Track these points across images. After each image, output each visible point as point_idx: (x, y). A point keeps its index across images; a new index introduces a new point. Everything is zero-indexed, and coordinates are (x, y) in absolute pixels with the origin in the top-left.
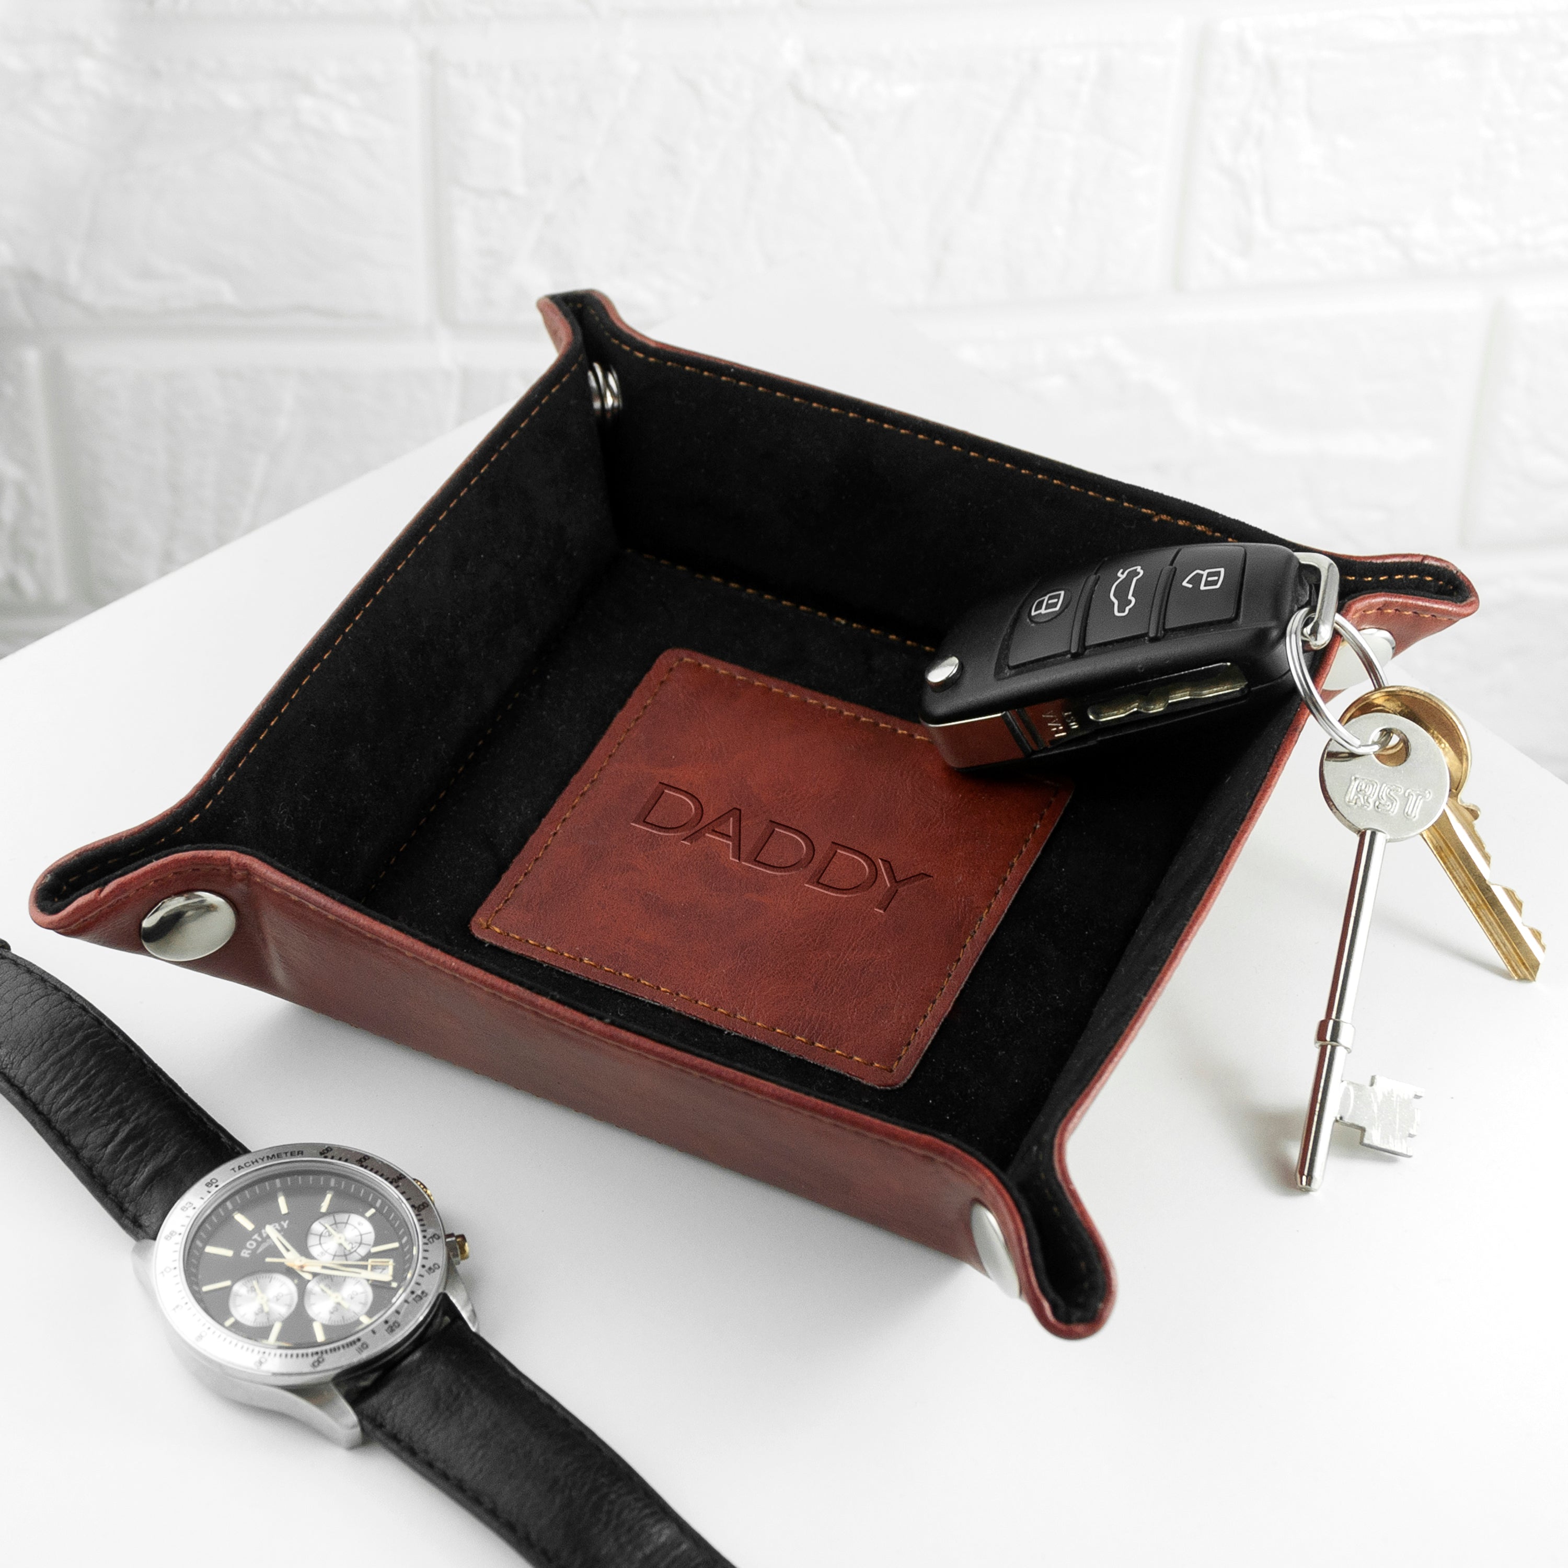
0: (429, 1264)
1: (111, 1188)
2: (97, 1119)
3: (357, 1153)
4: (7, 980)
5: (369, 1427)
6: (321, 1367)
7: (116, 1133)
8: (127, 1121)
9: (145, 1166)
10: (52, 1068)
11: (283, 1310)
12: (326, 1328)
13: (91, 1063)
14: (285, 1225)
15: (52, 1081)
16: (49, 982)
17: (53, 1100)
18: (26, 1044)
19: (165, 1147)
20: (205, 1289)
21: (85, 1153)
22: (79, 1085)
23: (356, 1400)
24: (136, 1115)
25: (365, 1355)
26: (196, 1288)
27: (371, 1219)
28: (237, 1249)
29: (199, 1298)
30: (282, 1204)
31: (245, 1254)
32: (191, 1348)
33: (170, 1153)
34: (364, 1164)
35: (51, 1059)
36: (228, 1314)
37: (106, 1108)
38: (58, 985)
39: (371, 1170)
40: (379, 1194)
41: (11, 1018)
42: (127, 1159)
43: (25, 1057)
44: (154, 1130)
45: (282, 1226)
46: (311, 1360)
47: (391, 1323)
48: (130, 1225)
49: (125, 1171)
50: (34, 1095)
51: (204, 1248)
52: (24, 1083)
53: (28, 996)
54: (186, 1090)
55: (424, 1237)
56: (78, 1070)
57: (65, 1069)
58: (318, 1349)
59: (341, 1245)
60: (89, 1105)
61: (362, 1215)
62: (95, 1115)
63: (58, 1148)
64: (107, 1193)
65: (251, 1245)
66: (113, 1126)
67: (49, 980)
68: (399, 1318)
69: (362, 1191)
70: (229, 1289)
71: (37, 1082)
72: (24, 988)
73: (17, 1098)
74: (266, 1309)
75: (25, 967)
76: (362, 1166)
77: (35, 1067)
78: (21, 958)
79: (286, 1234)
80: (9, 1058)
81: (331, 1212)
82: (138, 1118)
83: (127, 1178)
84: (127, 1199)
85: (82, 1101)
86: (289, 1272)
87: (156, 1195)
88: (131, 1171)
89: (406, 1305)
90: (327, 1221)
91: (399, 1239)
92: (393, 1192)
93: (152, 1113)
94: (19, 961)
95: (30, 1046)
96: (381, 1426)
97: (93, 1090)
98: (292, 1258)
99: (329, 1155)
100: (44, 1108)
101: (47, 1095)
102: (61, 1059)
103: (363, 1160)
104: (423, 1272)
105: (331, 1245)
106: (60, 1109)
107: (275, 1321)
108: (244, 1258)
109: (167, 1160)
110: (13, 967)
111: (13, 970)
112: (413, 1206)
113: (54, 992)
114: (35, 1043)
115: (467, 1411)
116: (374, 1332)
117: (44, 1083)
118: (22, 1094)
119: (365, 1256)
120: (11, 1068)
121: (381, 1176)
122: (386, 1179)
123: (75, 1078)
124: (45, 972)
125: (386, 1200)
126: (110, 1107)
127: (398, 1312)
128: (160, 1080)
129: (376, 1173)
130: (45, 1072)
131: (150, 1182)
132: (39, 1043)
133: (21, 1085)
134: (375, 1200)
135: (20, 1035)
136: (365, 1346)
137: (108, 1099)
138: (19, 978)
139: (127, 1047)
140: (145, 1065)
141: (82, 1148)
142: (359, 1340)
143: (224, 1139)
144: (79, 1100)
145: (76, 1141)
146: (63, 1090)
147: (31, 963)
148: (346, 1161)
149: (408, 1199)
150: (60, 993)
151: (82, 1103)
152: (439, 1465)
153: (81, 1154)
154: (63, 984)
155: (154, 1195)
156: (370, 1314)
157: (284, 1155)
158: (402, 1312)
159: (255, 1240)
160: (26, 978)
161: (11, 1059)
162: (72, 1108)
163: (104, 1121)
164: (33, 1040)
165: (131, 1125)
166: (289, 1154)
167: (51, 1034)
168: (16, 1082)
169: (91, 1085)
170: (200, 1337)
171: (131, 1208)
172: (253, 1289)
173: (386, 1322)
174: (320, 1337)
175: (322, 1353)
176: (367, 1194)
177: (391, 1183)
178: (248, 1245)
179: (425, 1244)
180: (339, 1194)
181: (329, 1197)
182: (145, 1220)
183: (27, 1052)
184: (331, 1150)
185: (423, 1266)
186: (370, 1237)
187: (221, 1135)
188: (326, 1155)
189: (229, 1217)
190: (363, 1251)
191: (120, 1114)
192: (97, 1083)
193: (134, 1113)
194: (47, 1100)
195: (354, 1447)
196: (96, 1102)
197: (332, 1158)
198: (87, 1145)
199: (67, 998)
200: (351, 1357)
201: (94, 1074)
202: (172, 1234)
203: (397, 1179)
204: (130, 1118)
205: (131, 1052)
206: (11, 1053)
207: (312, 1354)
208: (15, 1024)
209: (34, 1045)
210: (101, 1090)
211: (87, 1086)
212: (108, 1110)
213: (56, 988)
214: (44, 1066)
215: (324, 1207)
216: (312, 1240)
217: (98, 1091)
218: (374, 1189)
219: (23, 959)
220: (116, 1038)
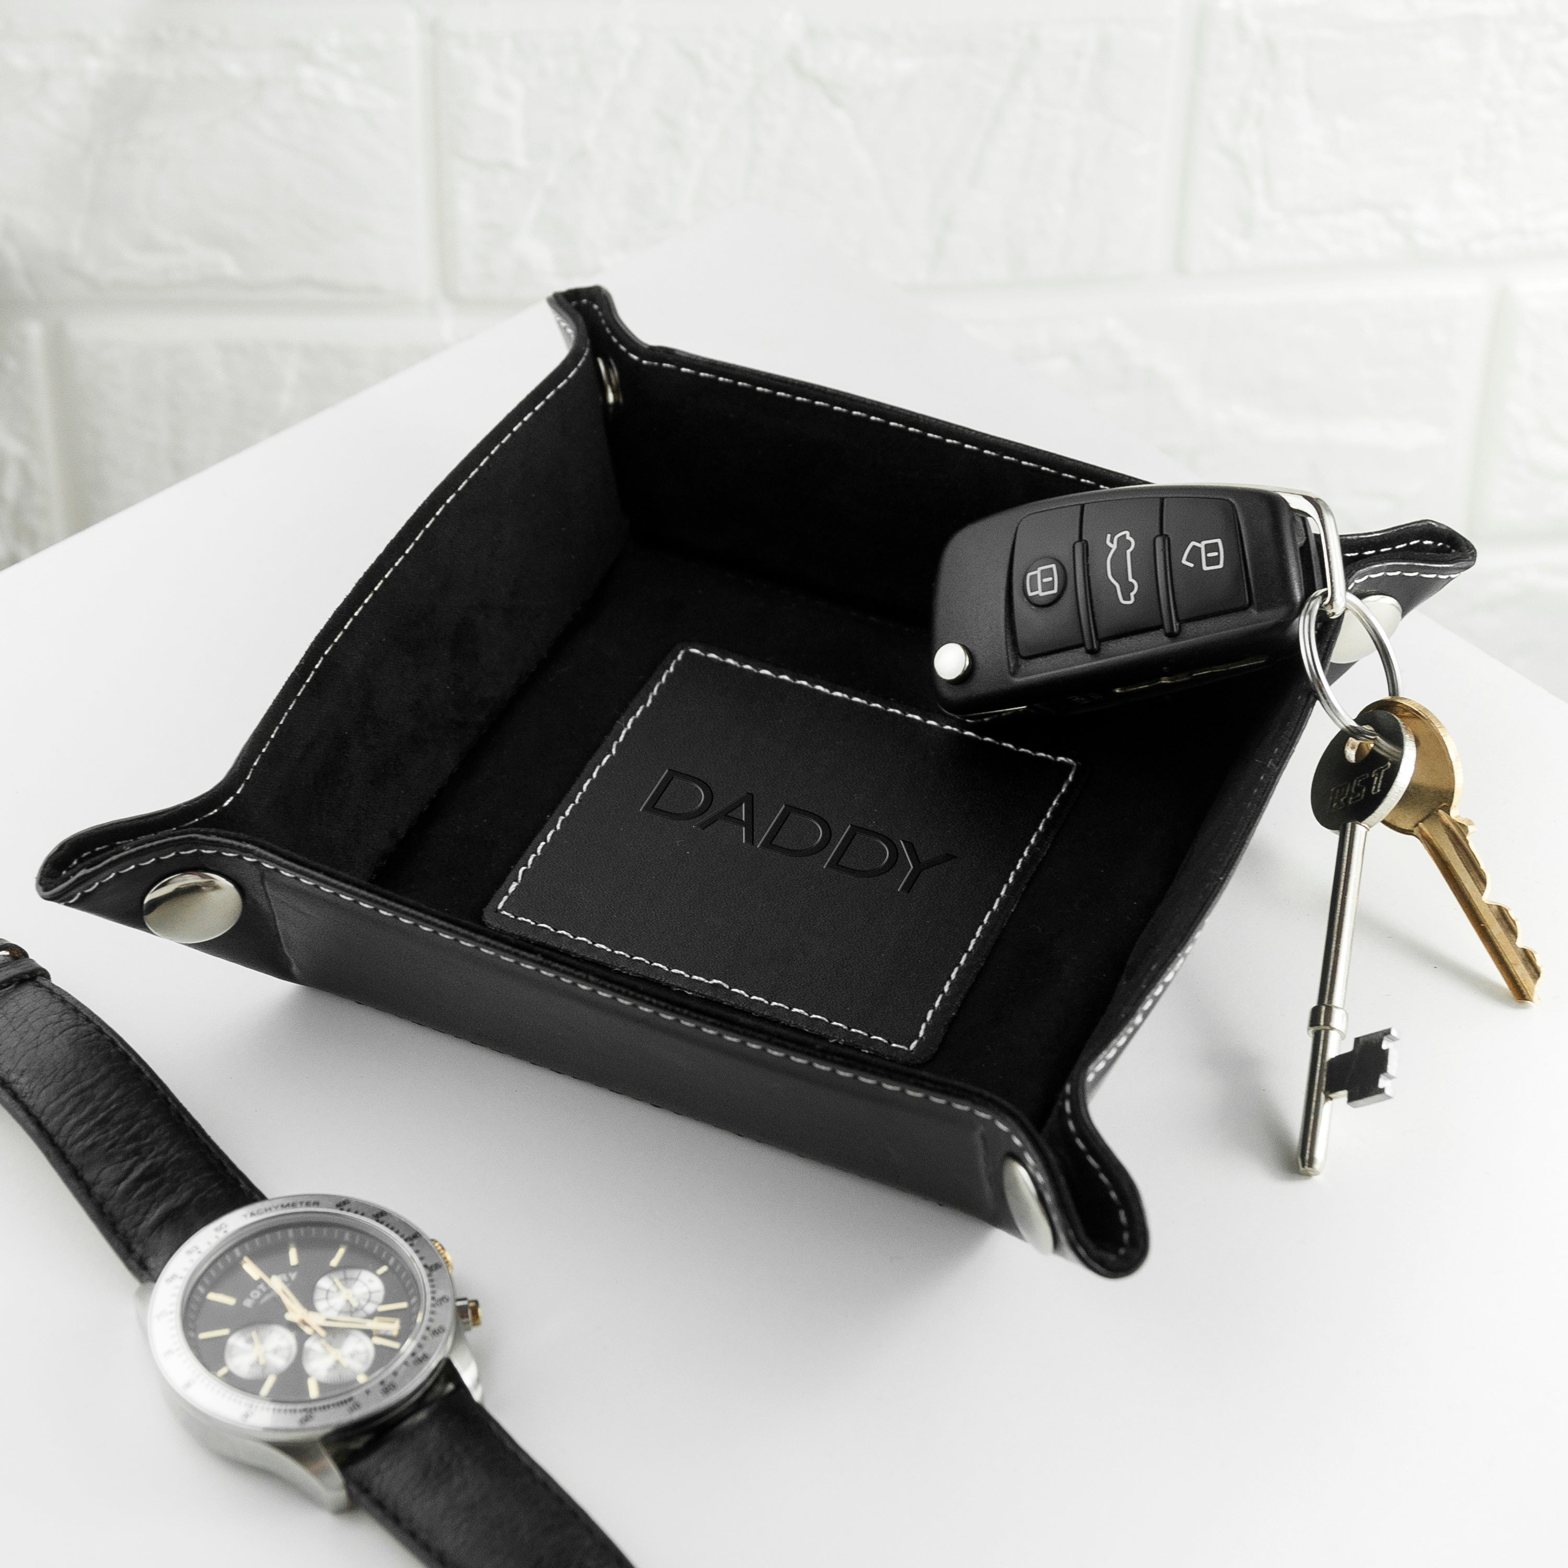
0: (434, 1326)
1: (120, 1227)
2: (112, 1156)
3: (374, 1208)
4: (38, 1008)
5: (355, 1490)
6: (310, 1424)
7: (130, 1170)
8: (143, 1159)
9: (157, 1207)
10: (72, 1100)
11: (281, 1362)
12: (322, 1386)
13: (113, 1097)
14: (293, 1276)
15: (70, 1114)
16: (82, 1013)
17: (70, 1131)
18: (47, 1073)
19: (179, 1189)
20: (203, 1336)
21: (98, 1190)
22: (97, 1119)
23: (345, 1462)
24: (154, 1153)
25: (357, 1415)
26: (192, 1334)
27: (382, 1277)
28: (241, 1298)
29: (195, 1346)
30: (293, 1256)
31: (248, 1303)
32: (178, 1396)
33: (184, 1195)
34: (381, 1219)
35: (72, 1090)
36: (222, 1363)
37: (123, 1144)
38: (90, 1017)
39: (387, 1226)
40: (392, 1251)
41: (37, 1047)
42: (140, 1198)
43: (45, 1087)
44: (170, 1170)
45: (289, 1278)
46: (299, 1416)
47: (387, 1383)
48: (136, 1266)
49: (136, 1211)
50: (51, 1126)
51: (206, 1294)
52: (42, 1112)
53: (56, 1025)
54: (209, 1132)
55: (433, 1298)
56: (98, 1103)
57: (85, 1101)
58: (309, 1406)
59: (348, 1301)
60: (106, 1140)
61: (373, 1270)
62: (110, 1151)
63: (70, 1181)
64: (115, 1232)
65: (256, 1294)
66: (128, 1164)
67: (82, 1011)
68: (396, 1380)
69: (376, 1248)
70: (225, 1339)
71: (54, 1113)
72: (54, 1018)
73: (33, 1128)
74: (262, 1361)
75: (59, 996)
76: (378, 1221)
77: (54, 1098)
78: (57, 987)
79: (294, 1287)
80: (30, 1086)
81: (342, 1267)
82: (155, 1156)
83: (138, 1218)
84: (136, 1239)
85: (98, 1136)
86: (292, 1326)
87: (166, 1236)
88: (142, 1211)
89: (404, 1367)
90: (337, 1277)
91: (408, 1299)
92: (406, 1249)
93: (171, 1151)
94: (55, 990)
95: (52, 1076)
96: (366, 1491)
97: (112, 1125)
98: (295, 1311)
99: (346, 1207)
100: (60, 1140)
101: (64, 1128)
102: (82, 1091)
103: (380, 1215)
104: (428, 1334)
105: (338, 1302)
106: (76, 1142)
107: (269, 1374)
108: (246, 1308)
109: (179, 1203)
110: (48, 995)
111: (46, 999)
112: (425, 1266)
113: (85, 1023)
114: (57, 1073)
115: (457, 1481)
116: (368, 1392)
117: (62, 1115)
118: (39, 1125)
119: (371, 1315)
120: (30, 1098)
121: (397, 1232)
122: (402, 1236)
123: (94, 1112)
124: (80, 1002)
125: (399, 1258)
126: (128, 1142)
127: (395, 1373)
128: (183, 1120)
129: (392, 1229)
130: (64, 1104)
131: (159, 1224)
132: (61, 1073)
133: (38, 1115)
134: (388, 1257)
135: (43, 1064)
136: (357, 1406)
137: (127, 1135)
138: (51, 1007)
139: (153, 1085)
140: (169, 1104)
141: (94, 1184)
142: (351, 1399)
143: (243, 1186)
144: (97, 1133)
145: (89, 1176)
146: (81, 1122)
147: (66, 992)
148: (363, 1214)
149: (421, 1259)
150: (92, 1024)
151: (98, 1138)
152: (423, 1536)
153: (93, 1190)
154: (95, 1015)
155: (163, 1237)
156: (369, 1372)
157: (299, 1205)
158: (400, 1373)
159: (260, 1290)
160: (58, 1007)
161: (31, 1087)
162: (89, 1142)
163: (120, 1158)
164: (56, 1070)
165: (147, 1163)
166: (304, 1204)
167: (75, 1067)
168: (34, 1113)
169: (109, 1120)
170: (188, 1385)
171: (139, 1249)
172: (250, 1341)
173: (382, 1383)
174: (314, 1392)
175: (311, 1410)
176: (381, 1250)
177: (406, 1240)
178: (252, 1294)
179: (433, 1306)
180: (352, 1249)
181: (341, 1251)
182: (151, 1263)
183: (48, 1081)
184: (349, 1203)
185: (428, 1328)
186: (380, 1295)
187: (241, 1181)
188: (341, 1207)
189: (236, 1266)
190: (370, 1308)
191: (136, 1152)
192: (116, 1118)
193: (150, 1152)
194: (65, 1131)
195: (340, 1511)
196: (113, 1138)
197: (349, 1210)
198: (99, 1182)
199: (97, 1030)
200: (342, 1416)
201: (116, 1109)
202: (174, 1277)
203: (413, 1237)
204: (146, 1157)
205: (156, 1089)
206: (32, 1081)
207: (301, 1411)
208: (39, 1054)
209: (56, 1075)
210: (120, 1126)
211: (105, 1120)
212: (124, 1146)
213: (88, 1020)
214: (63, 1098)
215: (334, 1263)
216: (319, 1295)
217: (117, 1126)
218: (387, 1246)
219: (59, 988)
220: (143, 1074)
